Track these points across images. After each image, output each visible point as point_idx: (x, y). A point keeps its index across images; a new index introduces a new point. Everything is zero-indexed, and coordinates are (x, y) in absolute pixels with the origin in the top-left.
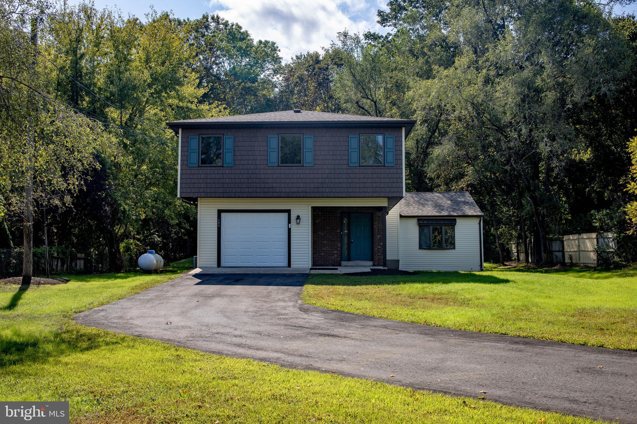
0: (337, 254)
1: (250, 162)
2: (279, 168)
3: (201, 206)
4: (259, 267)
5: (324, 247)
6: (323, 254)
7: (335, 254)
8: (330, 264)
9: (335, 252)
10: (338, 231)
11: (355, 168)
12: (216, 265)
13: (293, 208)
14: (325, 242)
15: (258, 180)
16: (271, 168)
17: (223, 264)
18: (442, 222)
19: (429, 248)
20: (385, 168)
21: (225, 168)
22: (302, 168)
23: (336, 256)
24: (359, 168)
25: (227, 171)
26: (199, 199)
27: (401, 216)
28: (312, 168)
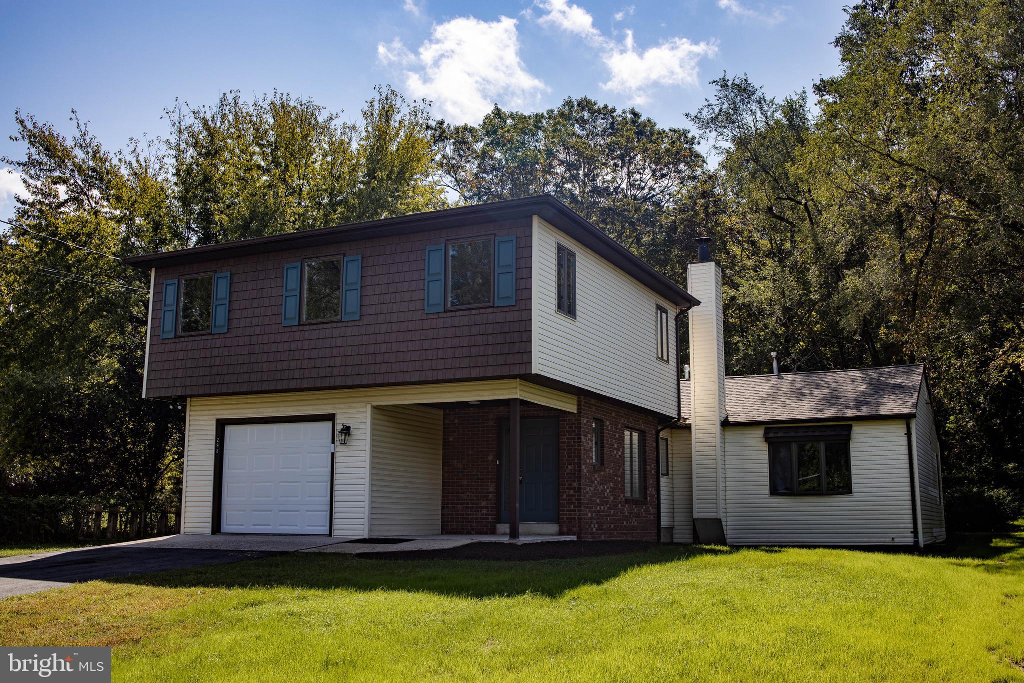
0: (487, 507)
1: (255, 321)
2: (301, 328)
3: (192, 413)
4: (280, 535)
5: (463, 493)
6: (460, 507)
7: (482, 507)
8: (473, 529)
9: (484, 503)
10: (490, 458)
11: (436, 316)
12: (209, 531)
13: (338, 411)
14: (465, 482)
15: (266, 355)
16: (287, 330)
17: (226, 527)
18: (817, 434)
19: (790, 492)
20: (495, 310)
21: (215, 337)
22: (340, 324)
23: (484, 511)
24: (445, 315)
25: (218, 343)
26: (188, 399)
27: (726, 424)
28: (357, 323)
